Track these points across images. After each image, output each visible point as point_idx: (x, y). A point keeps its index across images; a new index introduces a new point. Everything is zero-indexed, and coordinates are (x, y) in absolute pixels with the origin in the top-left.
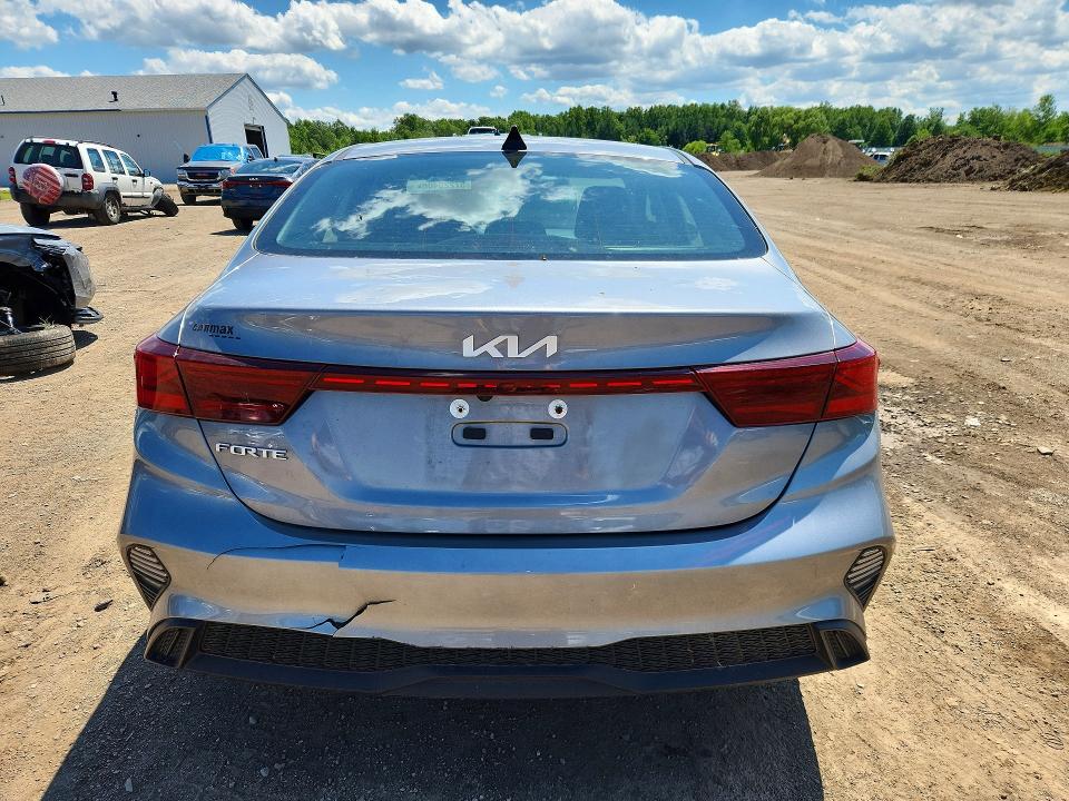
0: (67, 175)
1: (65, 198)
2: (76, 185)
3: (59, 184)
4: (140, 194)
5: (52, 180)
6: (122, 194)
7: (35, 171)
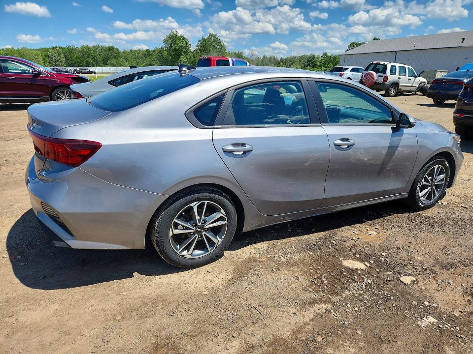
0: (379, 76)
1: (376, 85)
2: (381, 80)
3: (374, 79)
4: (411, 85)
5: (372, 78)
6: (400, 84)
7: (368, 74)
